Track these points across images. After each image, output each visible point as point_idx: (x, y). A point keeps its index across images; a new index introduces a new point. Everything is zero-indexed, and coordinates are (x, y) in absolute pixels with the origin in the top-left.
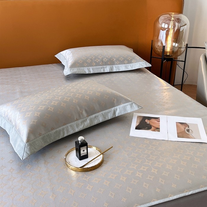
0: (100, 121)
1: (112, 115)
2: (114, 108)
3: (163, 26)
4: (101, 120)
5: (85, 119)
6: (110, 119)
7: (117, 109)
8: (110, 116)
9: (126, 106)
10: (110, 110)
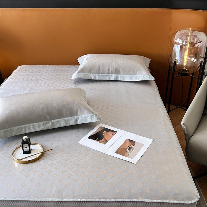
0: (61, 125)
1: (74, 122)
2: (77, 117)
3: (177, 41)
4: (63, 124)
5: (47, 122)
6: (71, 125)
7: (79, 118)
8: (72, 123)
9: (87, 116)
10: (73, 117)
